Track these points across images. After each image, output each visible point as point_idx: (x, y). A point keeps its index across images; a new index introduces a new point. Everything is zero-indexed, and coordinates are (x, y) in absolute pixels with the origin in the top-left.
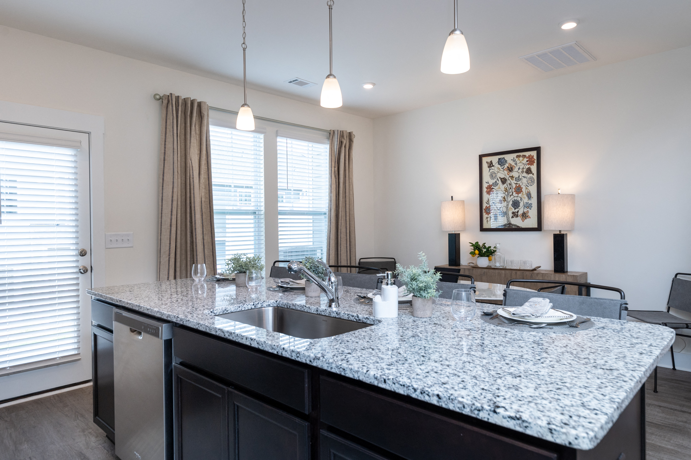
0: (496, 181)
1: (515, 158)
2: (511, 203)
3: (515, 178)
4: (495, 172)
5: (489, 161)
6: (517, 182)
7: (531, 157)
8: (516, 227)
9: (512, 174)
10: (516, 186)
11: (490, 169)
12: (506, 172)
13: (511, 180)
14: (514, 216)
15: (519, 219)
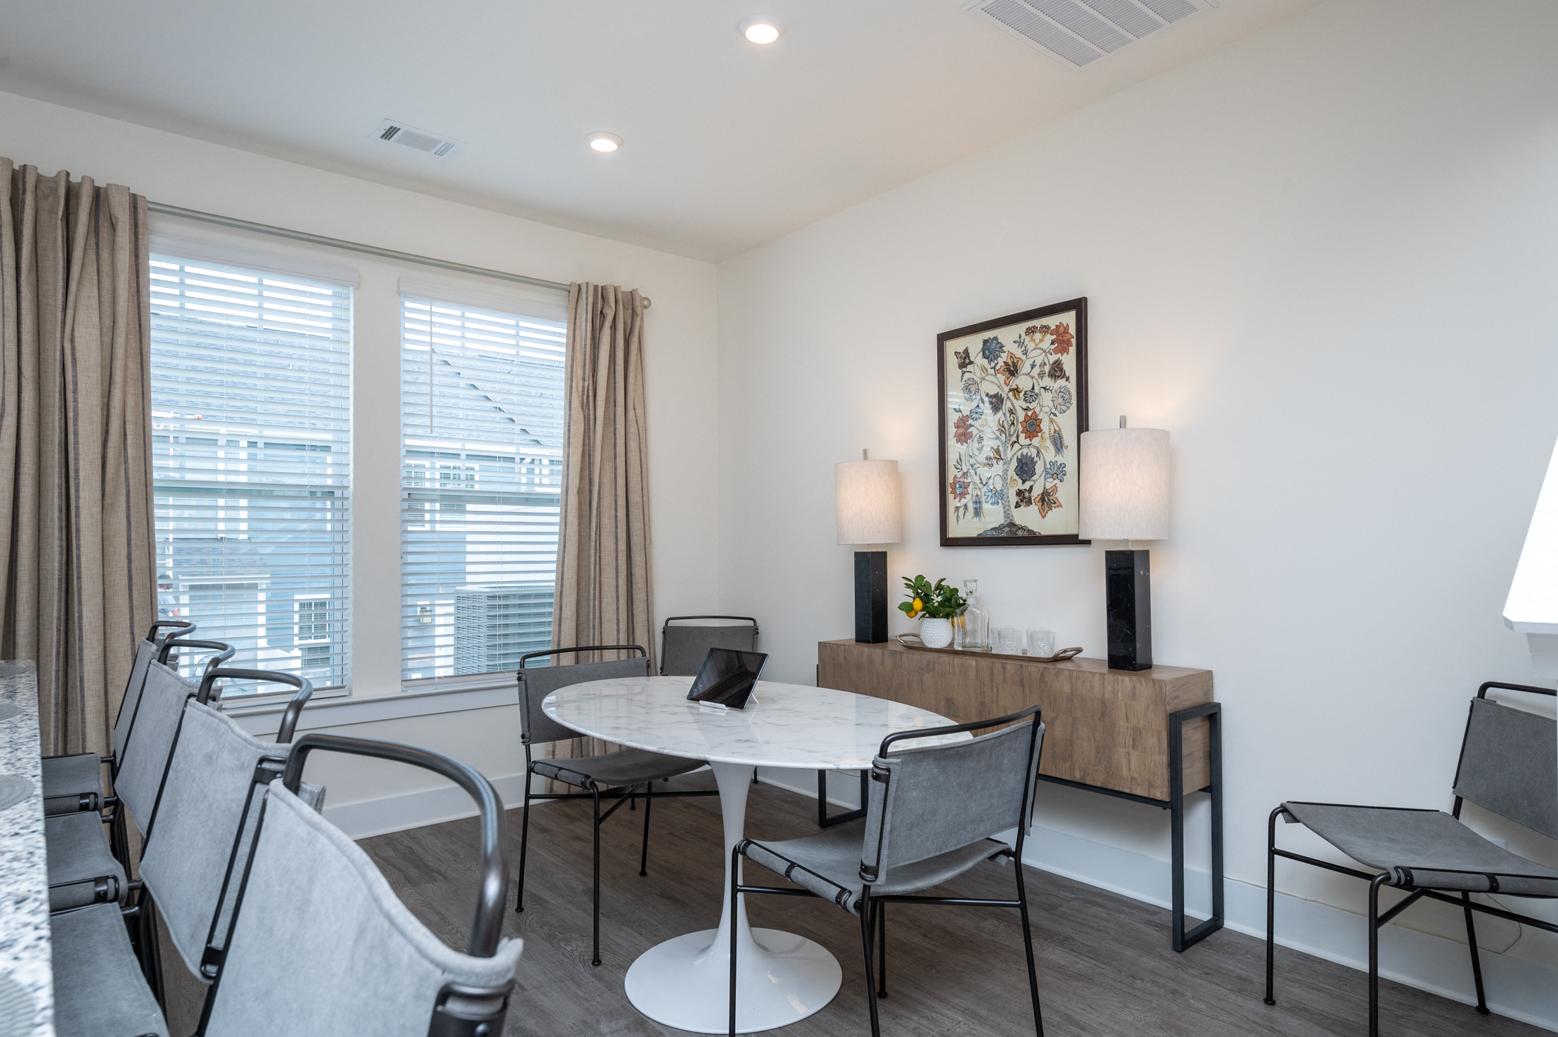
0: (978, 406)
1: (1023, 335)
2: (1014, 464)
3: (1023, 393)
4: (976, 379)
5: (961, 350)
6: (1028, 405)
7: (1062, 330)
8: (1026, 534)
9: (1016, 382)
10: (1026, 415)
11: (963, 373)
12: (1001, 378)
13: (1012, 398)
14: (1022, 501)
15: (1034, 509)
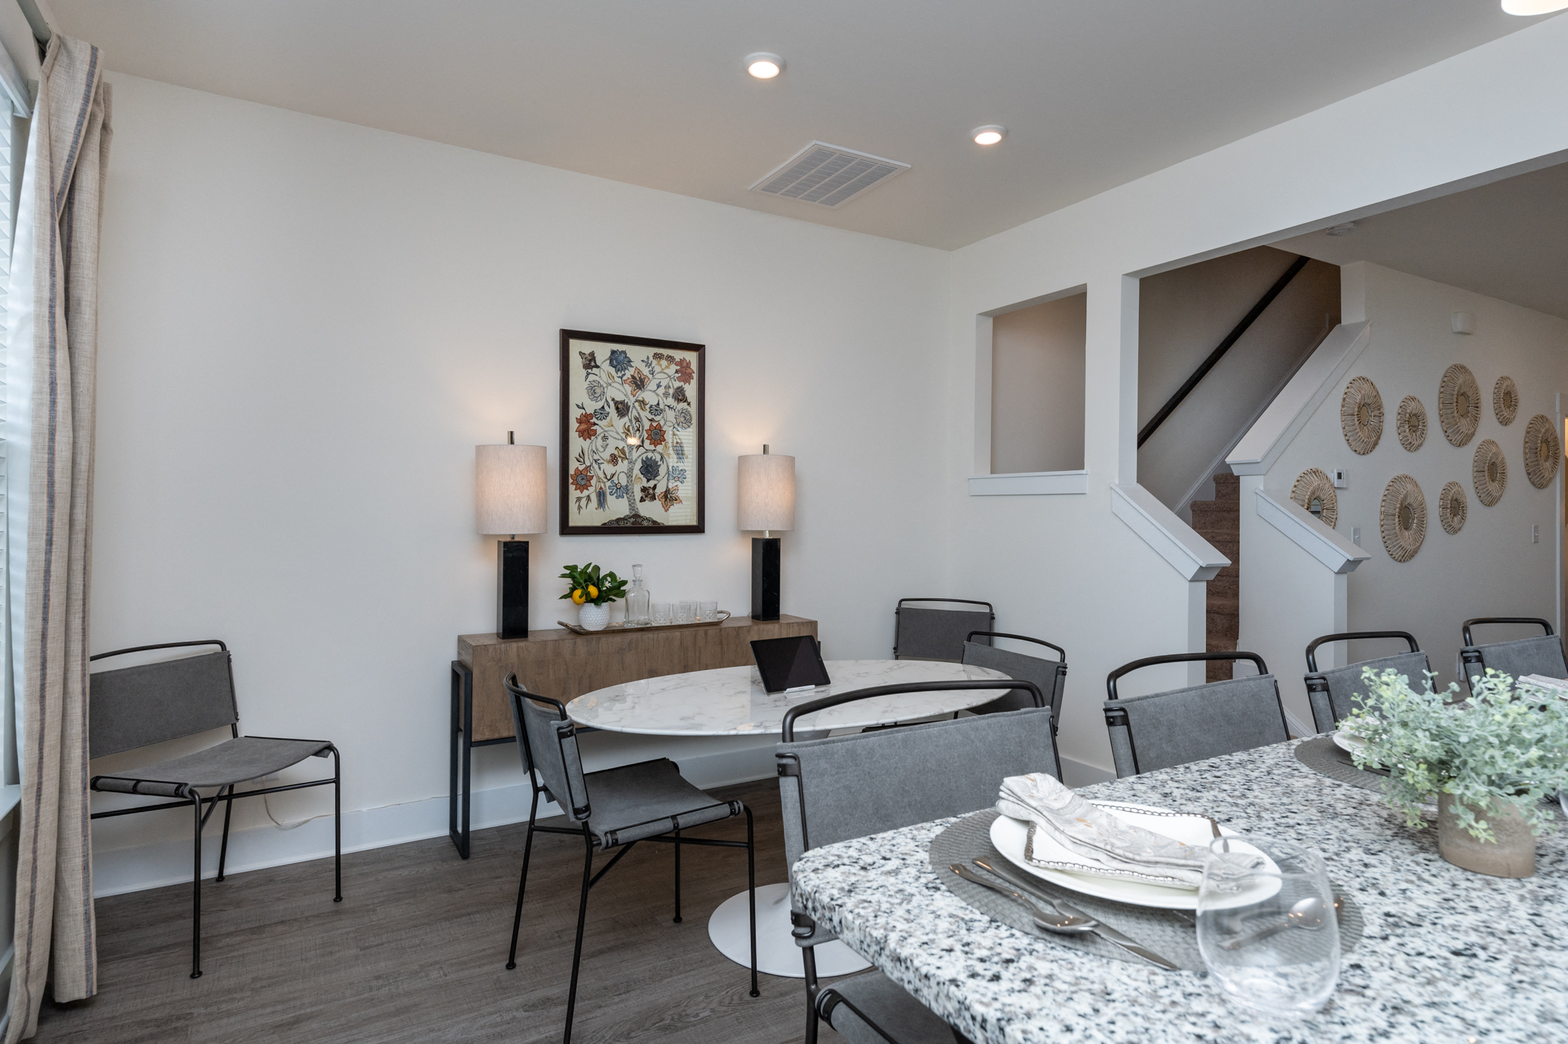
0: (603, 407)
1: (651, 359)
2: (639, 465)
3: (649, 406)
4: (602, 383)
5: (587, 352)
6: (653, 417)
7: (685, 364)
8: (650, 524)
9: (641, 395)
10: (651, 425)
11: (588, 374)
12: (628, 388)
13: (639, 408)
14: (646, 496)
15: (657, 504)
